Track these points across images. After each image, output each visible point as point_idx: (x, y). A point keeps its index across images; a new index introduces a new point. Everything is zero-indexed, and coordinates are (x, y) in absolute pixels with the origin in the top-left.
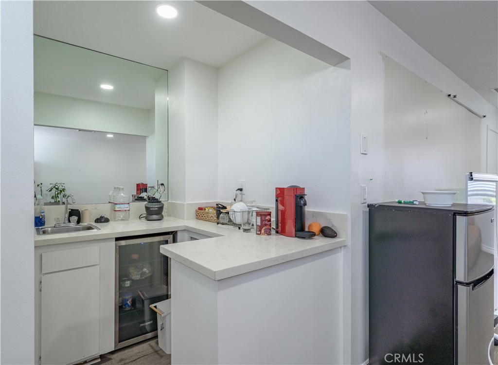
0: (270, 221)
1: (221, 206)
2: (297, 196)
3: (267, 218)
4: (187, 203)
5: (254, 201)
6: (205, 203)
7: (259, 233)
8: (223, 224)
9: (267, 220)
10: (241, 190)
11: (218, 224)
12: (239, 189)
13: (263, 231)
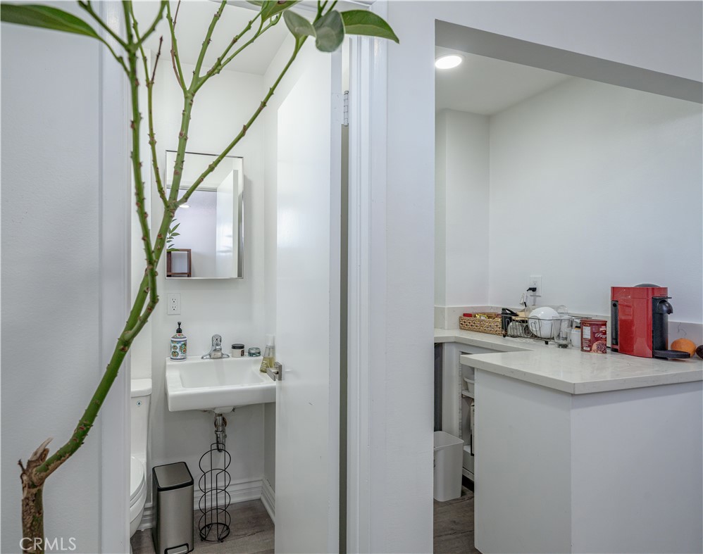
0: (605, 333)
1: (508, 312)
2: (654, 300)
3: (601, 329)
4: (446, 307)
5: (562, 306)
6: (472, 307)
7: (589, 349)
8: (513, 336)
9: (601, 332)
10: (534, 290)
11: (504, 336)
12: (530, 289)
13: (595, 346)
